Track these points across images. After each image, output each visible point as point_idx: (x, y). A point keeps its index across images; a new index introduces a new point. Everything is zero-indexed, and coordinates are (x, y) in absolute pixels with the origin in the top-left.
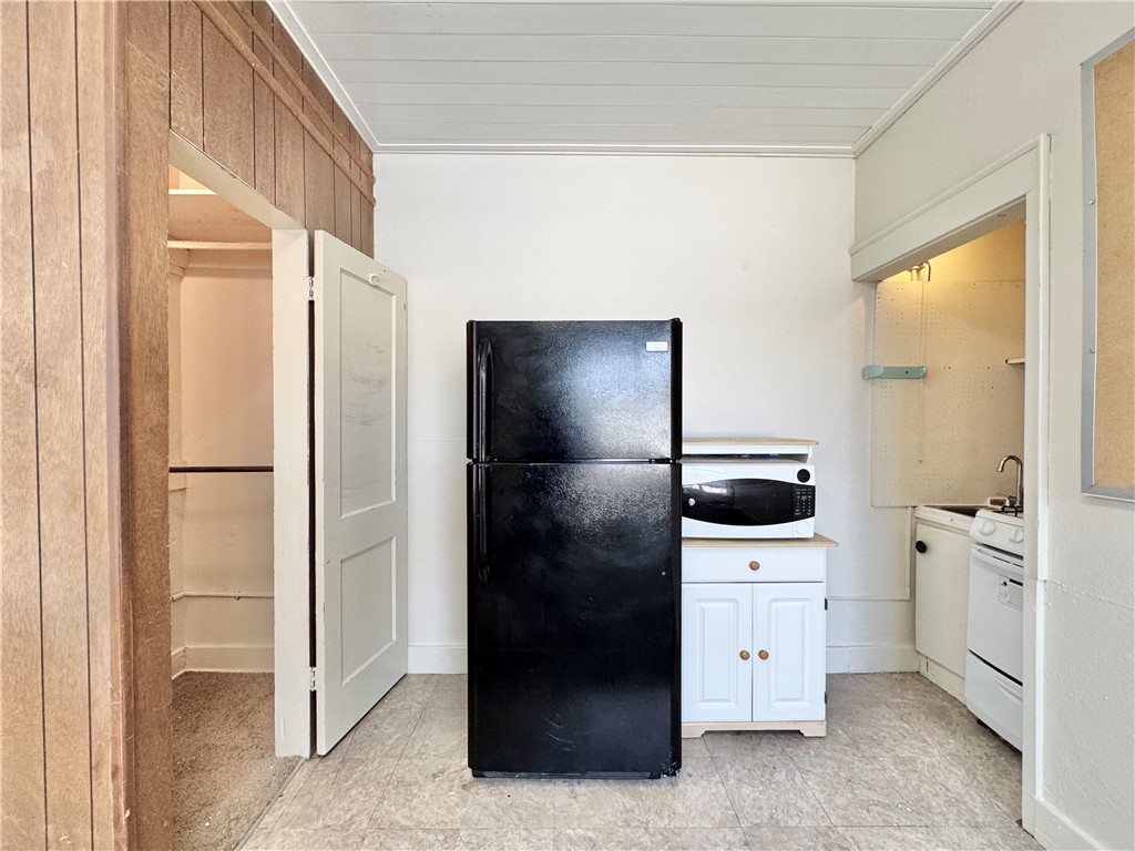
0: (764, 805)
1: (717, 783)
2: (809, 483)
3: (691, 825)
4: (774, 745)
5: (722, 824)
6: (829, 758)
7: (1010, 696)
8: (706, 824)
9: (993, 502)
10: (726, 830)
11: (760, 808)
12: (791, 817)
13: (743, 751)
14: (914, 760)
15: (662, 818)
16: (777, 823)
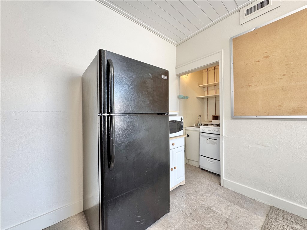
0: (188, 207)
1: (175, 208)
2: (183, 121)
3: (180, 224)
4: (178, 191)
5: (185, 218)
6: (189, 188)
7: (209, 162)
8: (182, 221)
9: (195, 125)
10: (187, 219)
11: (188, 208)
12: (194, 206)
13: (174, 196)
14: (200, 181)
15: (172, 227)
16: (194, 210)
